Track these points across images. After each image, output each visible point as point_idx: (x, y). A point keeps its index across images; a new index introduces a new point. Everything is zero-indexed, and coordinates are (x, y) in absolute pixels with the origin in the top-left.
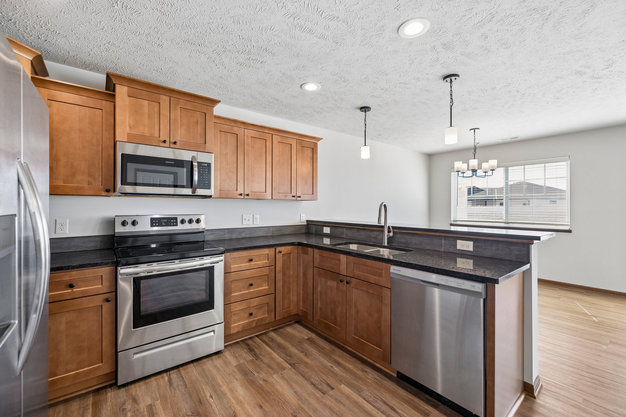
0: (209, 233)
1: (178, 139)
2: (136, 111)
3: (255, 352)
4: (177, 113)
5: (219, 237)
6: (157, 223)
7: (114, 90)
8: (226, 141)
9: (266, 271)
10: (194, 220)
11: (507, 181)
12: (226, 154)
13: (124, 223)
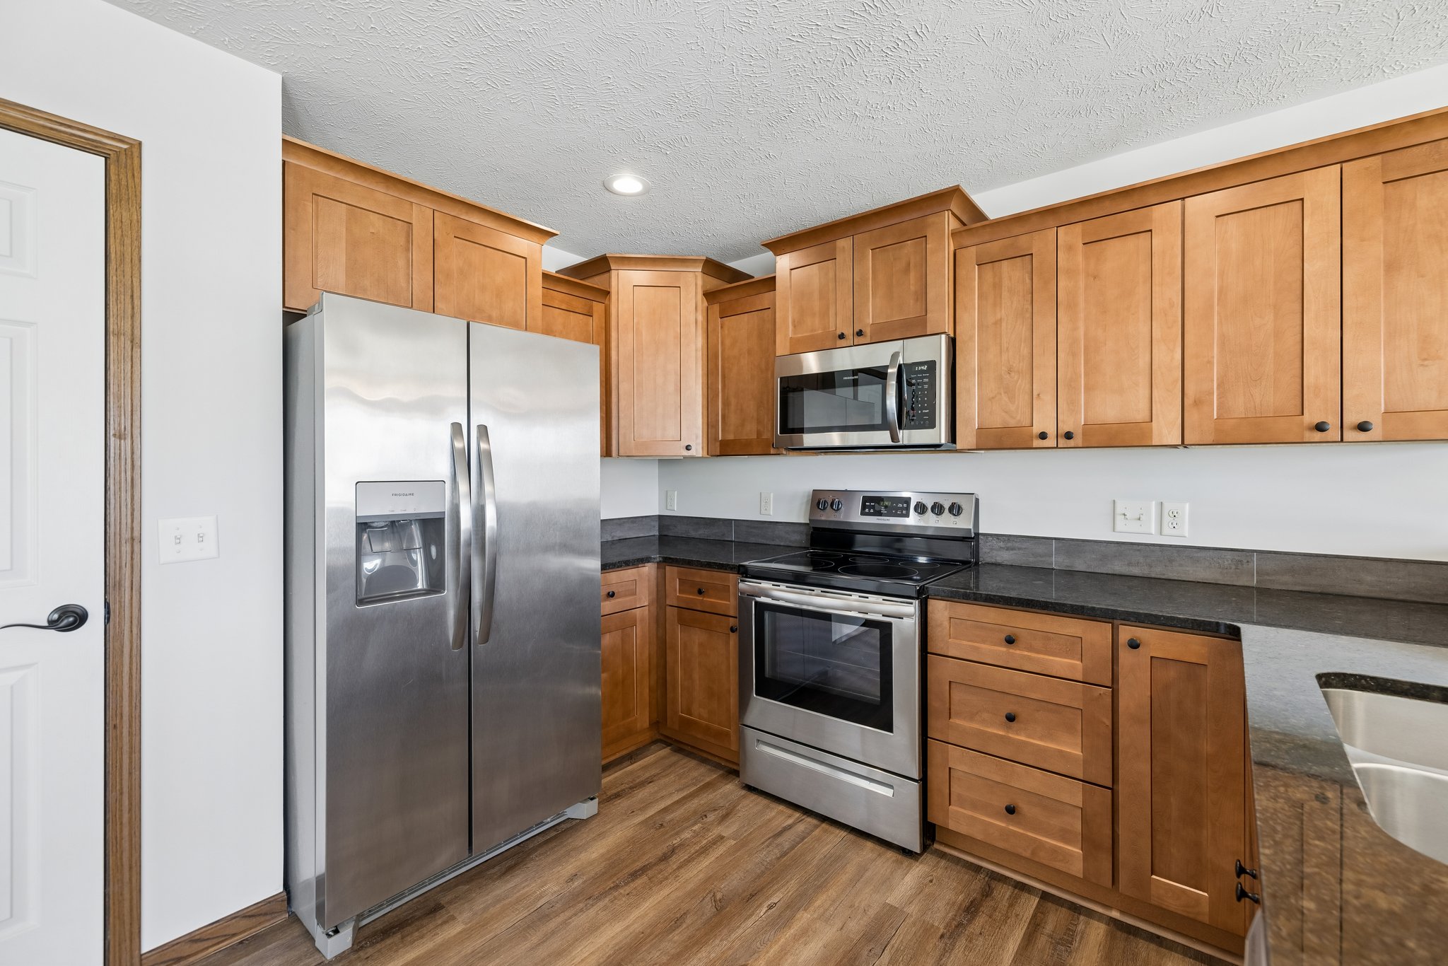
0: (1002, 544)
1: (868, 322)
2: (802, 293)
3: (971, 919)
5: (1031, 559)
6: (872, 507)
8: (997, 286)
9: (1071, 696)
10: (947, 506)
12: (998, 323)
13: (819, 504)
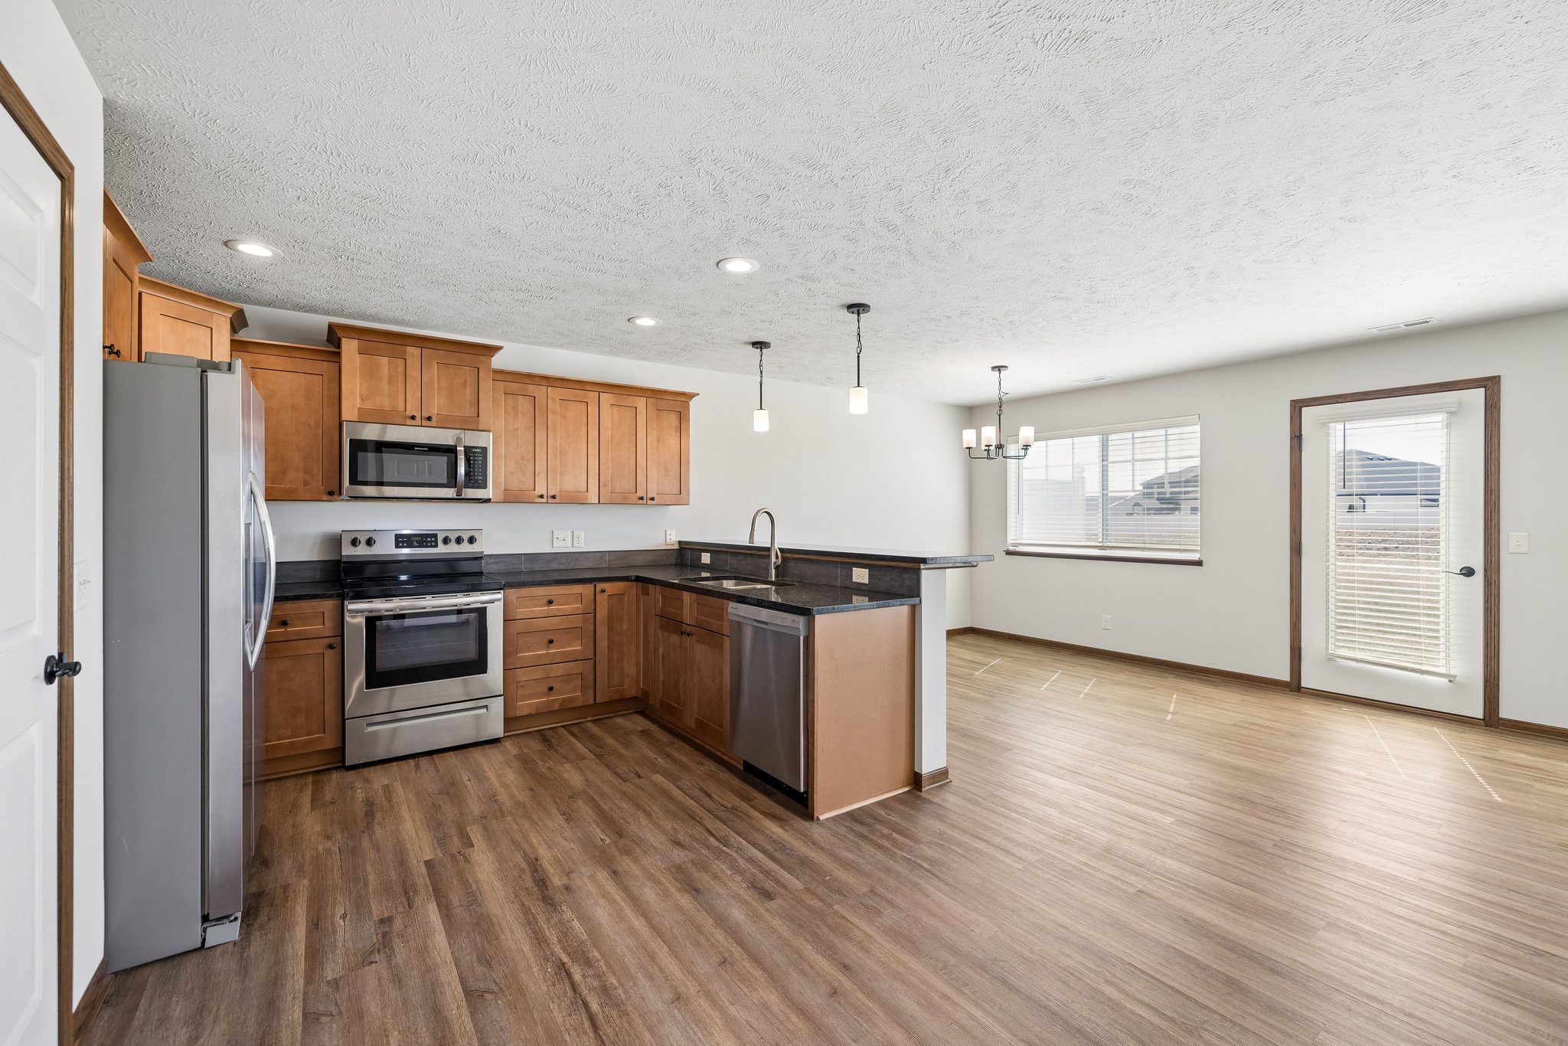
0: (493, 560)
1: (434, 411)
2: (370, 374)
3: (550, 742)
4: (433, 371)
5: (510, 568)
6: (405, 542)
7: (339, 346)
8: (515, 409)
9: (577, 621)
10: (466, 538)
11: (1104, 463)
12: (516, 430)
13: (354, 542)
